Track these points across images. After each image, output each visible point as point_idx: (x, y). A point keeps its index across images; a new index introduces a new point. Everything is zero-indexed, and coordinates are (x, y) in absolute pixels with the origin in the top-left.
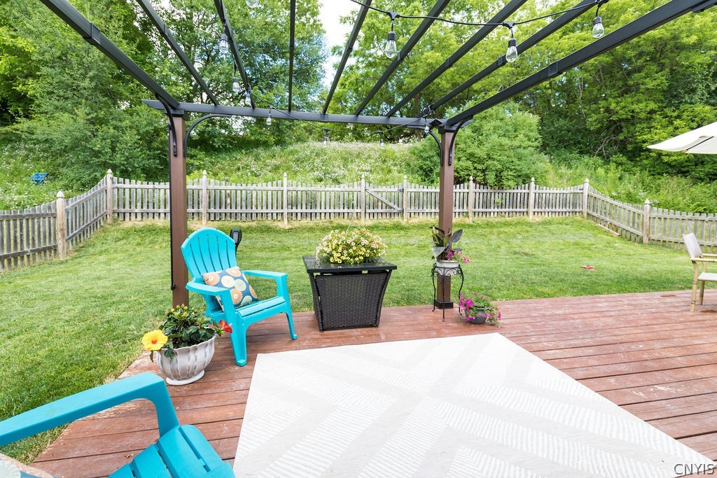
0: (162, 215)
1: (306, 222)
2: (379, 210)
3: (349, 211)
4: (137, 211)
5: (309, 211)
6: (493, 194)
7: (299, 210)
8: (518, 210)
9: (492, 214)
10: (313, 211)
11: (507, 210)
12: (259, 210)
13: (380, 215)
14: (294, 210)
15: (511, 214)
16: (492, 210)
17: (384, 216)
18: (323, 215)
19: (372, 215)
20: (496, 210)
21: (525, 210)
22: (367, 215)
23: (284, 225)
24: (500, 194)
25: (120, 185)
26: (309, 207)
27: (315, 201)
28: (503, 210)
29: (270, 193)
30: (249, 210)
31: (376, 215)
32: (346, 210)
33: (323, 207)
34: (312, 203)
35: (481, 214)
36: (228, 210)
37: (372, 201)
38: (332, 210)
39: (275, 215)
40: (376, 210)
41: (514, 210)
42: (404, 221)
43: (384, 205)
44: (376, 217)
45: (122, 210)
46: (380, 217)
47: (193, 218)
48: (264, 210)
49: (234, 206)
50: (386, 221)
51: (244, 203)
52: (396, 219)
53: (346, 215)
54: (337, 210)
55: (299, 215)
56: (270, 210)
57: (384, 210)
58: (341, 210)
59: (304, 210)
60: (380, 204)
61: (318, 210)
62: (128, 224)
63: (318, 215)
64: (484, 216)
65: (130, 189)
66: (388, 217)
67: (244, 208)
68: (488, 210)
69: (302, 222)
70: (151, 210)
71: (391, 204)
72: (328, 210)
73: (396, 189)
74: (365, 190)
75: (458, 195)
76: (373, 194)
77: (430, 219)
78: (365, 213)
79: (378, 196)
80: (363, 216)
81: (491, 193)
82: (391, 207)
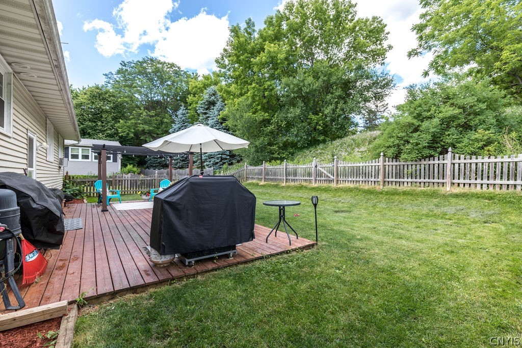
1: (292, 184)
5: (294, 178)
6: (406, 167)
9: (405, 184)
13: (324, 181)
14: (289, 178)
15: (427, 185)
16: (405, 180)
17: (326, 182)
18: (299, 180)
19: (319, 181)
20: (410, 180)
21: (440, 181)
23: (284, 184)
24: (414, 166)
26: (294, 176)
27: (296, 173)
28: (417, 180)
29: (281, 169)
32: (308, 178)
33: (299, 176)
34: (295, 174)
35: (394, 183)
36: (270, 177)
39: (281, 180)
40: (322, 179)
41: (432, 180)
42: (333, 185)
43: (326, 176)
44: (322, 183)
46: (324, 183)
49: (271, 175)
51: (274, 174)
53: (308, 181)
54: (304, 178)
55: (290, 180)
57: (326, 179)
58: (306, 178)
59: (292, 178)
60: (324, 175)
62: (248, 182)
64: (398, 185)
66: (328, 183)
67: (274, 176)
68: (402, 180)
71: (329, 175)
74: (316, 167)
75: (374, 167)
76: (320, 169)
77: (352, 185)
78: (316, 180)
79: (323, 170)
80: (314, 182)
81: (404, 165)
82: (329, 177)
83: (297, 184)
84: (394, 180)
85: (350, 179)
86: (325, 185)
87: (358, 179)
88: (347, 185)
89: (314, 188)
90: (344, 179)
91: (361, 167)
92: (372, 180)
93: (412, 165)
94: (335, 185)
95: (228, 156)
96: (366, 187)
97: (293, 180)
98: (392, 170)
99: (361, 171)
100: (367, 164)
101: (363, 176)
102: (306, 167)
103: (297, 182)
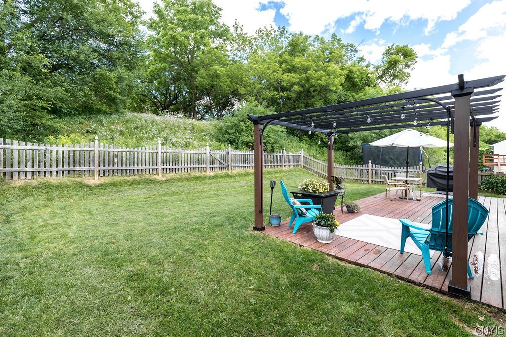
0: (55, 173)
1: (172, 175)
2: (216, 166)
3: (199, 166)
4: (27, 170)
5: (175, 167)
6: (268, 156)
7: (168, 167)
8: (278, 164)
10: (177, 167)
11: (274, 164)
12: (140, 167)
14: (165, 167)
15: (276, 167)
16: (268, 164)
17: (218, 169)
18: (183, 169)
20: (270, 164)
21: (281, 164)
23: (160, 177)
24: (271, 156)
25: (7, 146)
26: (174, 164)
27: (178, 160)
28: (273, 164)
29: (147, 154)
31: (214, 169)
32: (197, 166)
33: (183, 164)
34: (176, 161)
36: (115, 168)
37: (212, 160)
38: (189, 166)
39: (151, 170)
40: (214, 166)
43: (218, 163)
45: (8, 169)
47: (85, 175)
48: (144, 167)
49: (120, 164)
50: (219, 172)
51: (128, 162)
52: (225, 171)
53: (197, 169)
54: (192, 166)
55: (168, 170)
56: (147, 167)
57: (218, 166)
58: (195, 166)
59: (171, 166)
60: (216, 162)
61: (180, 166)
63: (180, 169)
65: (19, 150)
67: (128, 166)
68: (266, 165)
69: (170, 174)
70: (42, 168)
71: (222, 162)
72: (186, 166)
73: (225, 153)
74: (209, 153)
76: (213, 155)
79: (215, 157)
82: (222, 164)
94: (230, 171)
102: (194, 152)
103: (180, 172)
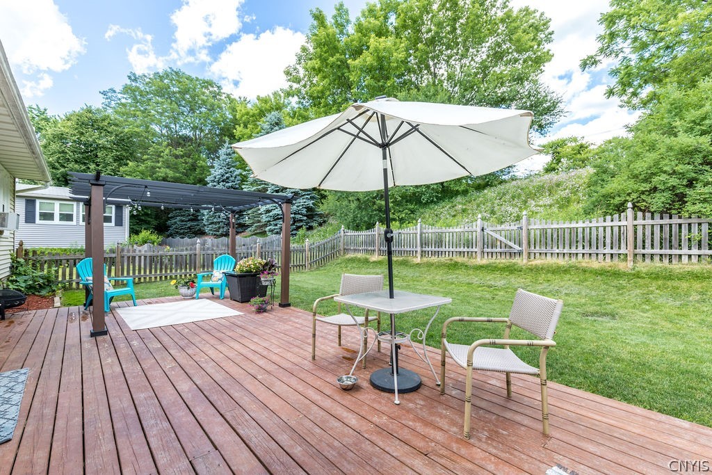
1: (434, 259)
2: (499, 250)
3: (468, 250)
4: (352, 248)
5: (437, 249)
6: (685, 227)
7: (430, 249)
9: (685, 258)
10: (440, 249)
12: (406, 249)
13: (499, 255)
14: (427, 249)
16: (685, 251)
17: (503, 257)
18: (447, 253)
19: (490, 255)
22: (486, 255)
23: (418, 260)
26: (437, 246)
27: (441, 241)
29: (411, 235)
30: (400, 249)
31: (494, 255)
32: (466, 249)
33: (447, 247)
34: (439, 242)
35: (657, 258)
37: (490, 240)
38: (454, 249)
39: (411, 253)
40: (494, 250)
42: (521, 261)
43: (503, 245)
44: (494, 257)
46: (499, 257)
48: (408, 249)
51: (397, 244)
52: (516, 259)
53: (466, 254)
54: (458, 249)
55: (430, 253)
57: (503, 250)
58: (462, 249)
59: (433, 249)
60: (499, 243)
61: (443, 249)
62: (348, 256)
63: (444, 253)
64: (666, 261)
65: (350, 235)
66: (508, 257)
67: (397, 247)
69: (432, 258)
70: (357, 248)
71: (511, 244)
72: (451, 249)
73: (516, 227)
74: (483, 230)
75: (608, 231)
76: (491, 233)
77: (562, 262)
78: (483, 252)
79: (497, 236)
80: (479, 255)
81: (680, 225)
82: (511, 247)
83: (443, 259)
84: (657, 251)
85: (557, 251)
86: (504, 261)
87: (573, 251)
88: (550, 261)
89: (481, 267)
90: (543, 250)
91: (580, 230)
92: (606, 251)
93: (700, 224)
94: (525, 261)
95: (305, 216)
96: (595, 264)
97: (434, 253)
98: (652, 234)
99: (580, 236)
100: (594, 224)
101: (587, 244)
102: (462, 230)
103: (443, 256)
